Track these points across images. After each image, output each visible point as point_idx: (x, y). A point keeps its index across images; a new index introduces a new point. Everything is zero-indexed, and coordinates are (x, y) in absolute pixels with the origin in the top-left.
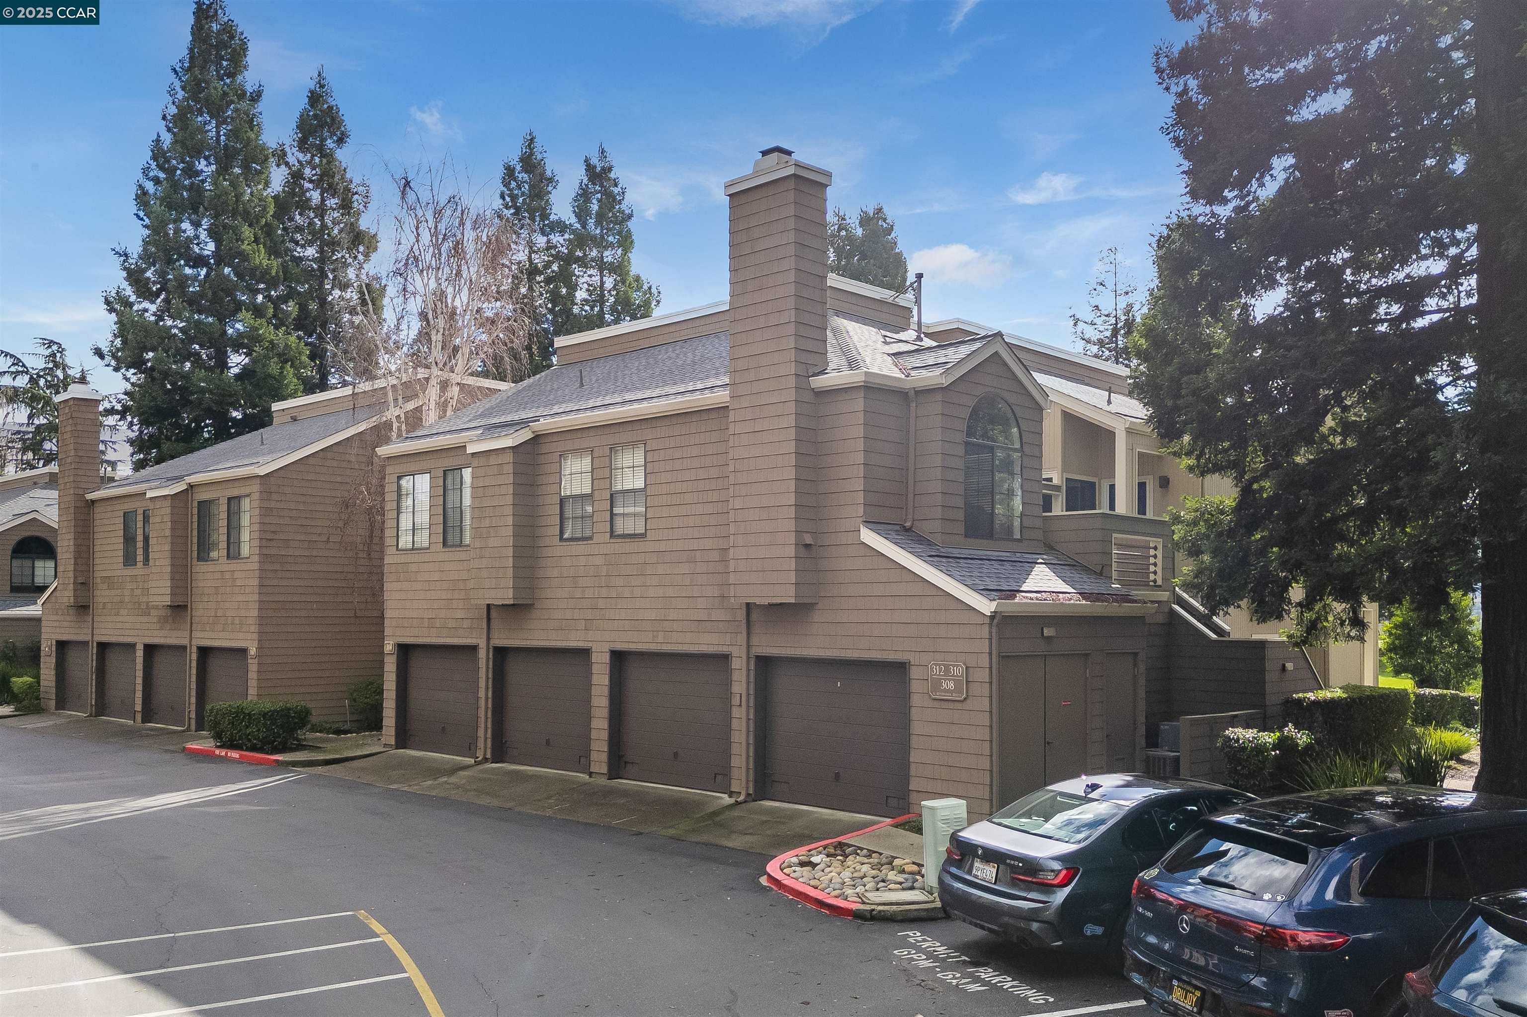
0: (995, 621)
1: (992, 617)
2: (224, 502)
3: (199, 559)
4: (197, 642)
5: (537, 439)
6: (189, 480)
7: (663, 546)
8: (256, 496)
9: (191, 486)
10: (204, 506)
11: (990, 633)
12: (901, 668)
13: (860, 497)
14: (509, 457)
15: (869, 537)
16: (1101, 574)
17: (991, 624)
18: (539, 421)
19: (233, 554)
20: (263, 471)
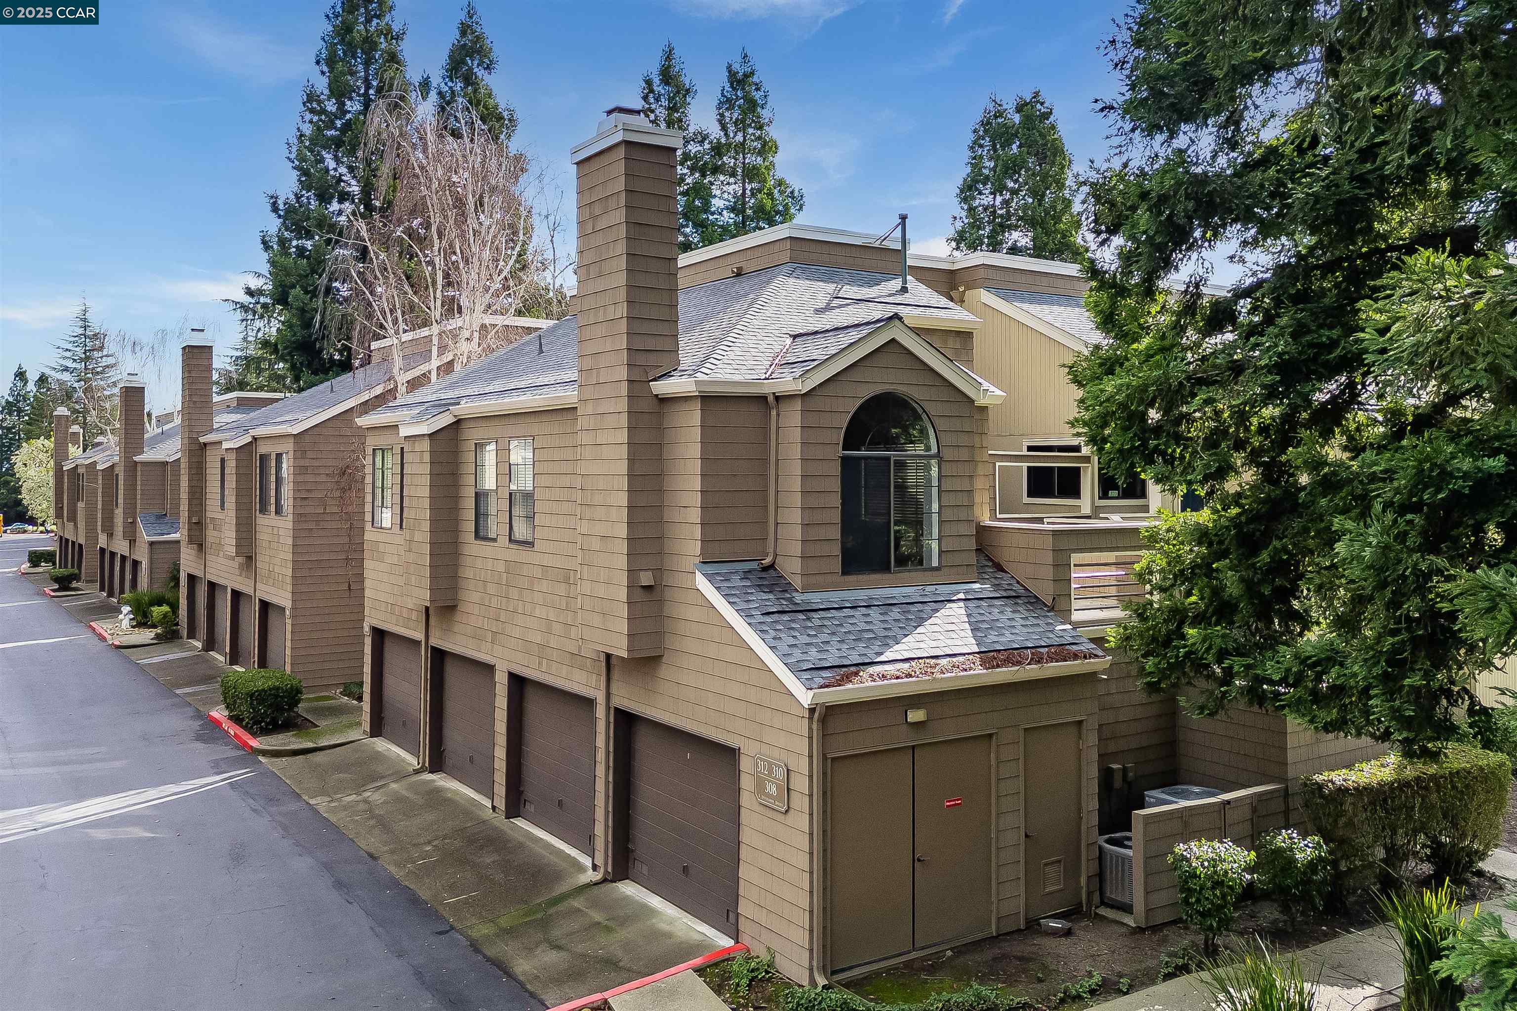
0: (816, 715)
1: (812, 711)
2: (273, 457)
3: (261, 511)
4: (260, 595)
5: (458, 423)
6: (253, 432)
7: (547, 561)
8: (291, 454)
9: (255, 439)
10: (264, 458)
11: (810, 729)
12: (731, 754)
13: (698, 532)
14: (426, 445)
15: (702, 583)
16: (1052, 609)
17: (811, 718)
18: (458, 404)
19: (278, 511)
20: (296, 429)
